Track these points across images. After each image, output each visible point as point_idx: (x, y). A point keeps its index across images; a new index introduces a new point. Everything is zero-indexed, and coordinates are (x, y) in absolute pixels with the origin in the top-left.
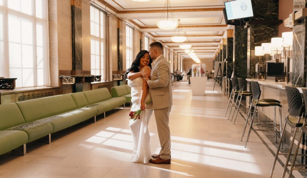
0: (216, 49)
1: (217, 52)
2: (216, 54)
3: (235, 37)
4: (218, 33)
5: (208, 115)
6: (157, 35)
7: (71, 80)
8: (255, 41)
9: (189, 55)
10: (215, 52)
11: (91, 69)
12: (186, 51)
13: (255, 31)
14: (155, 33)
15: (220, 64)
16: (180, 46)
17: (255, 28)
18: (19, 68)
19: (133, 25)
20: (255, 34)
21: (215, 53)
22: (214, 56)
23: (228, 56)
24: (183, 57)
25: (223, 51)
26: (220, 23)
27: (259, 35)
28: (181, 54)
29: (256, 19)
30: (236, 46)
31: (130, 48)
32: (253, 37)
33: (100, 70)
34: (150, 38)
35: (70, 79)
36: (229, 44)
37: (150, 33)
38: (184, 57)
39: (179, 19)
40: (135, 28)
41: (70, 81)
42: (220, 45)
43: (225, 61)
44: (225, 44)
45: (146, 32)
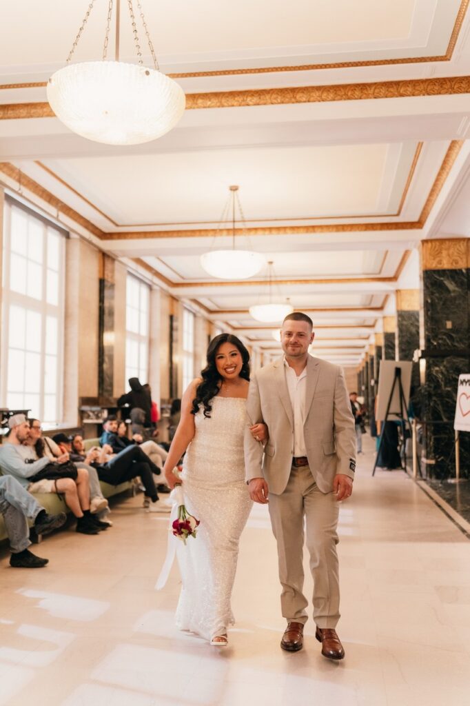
4: (370, 304)
10: (364, 347)
14: (209, 300)
15: (398, 371)
19: (148, 275)
21: (363, 351)
22: (360, 361)
23: (428, 340)
31: (138, 337)
33: (43, 394)
34: (198, 315)
36: (432, 293)
37: (195, 301)
40: (155, 284)
42: (384, 317)
43: (415, 359)
44: (406, 307)
45: (185, 296)
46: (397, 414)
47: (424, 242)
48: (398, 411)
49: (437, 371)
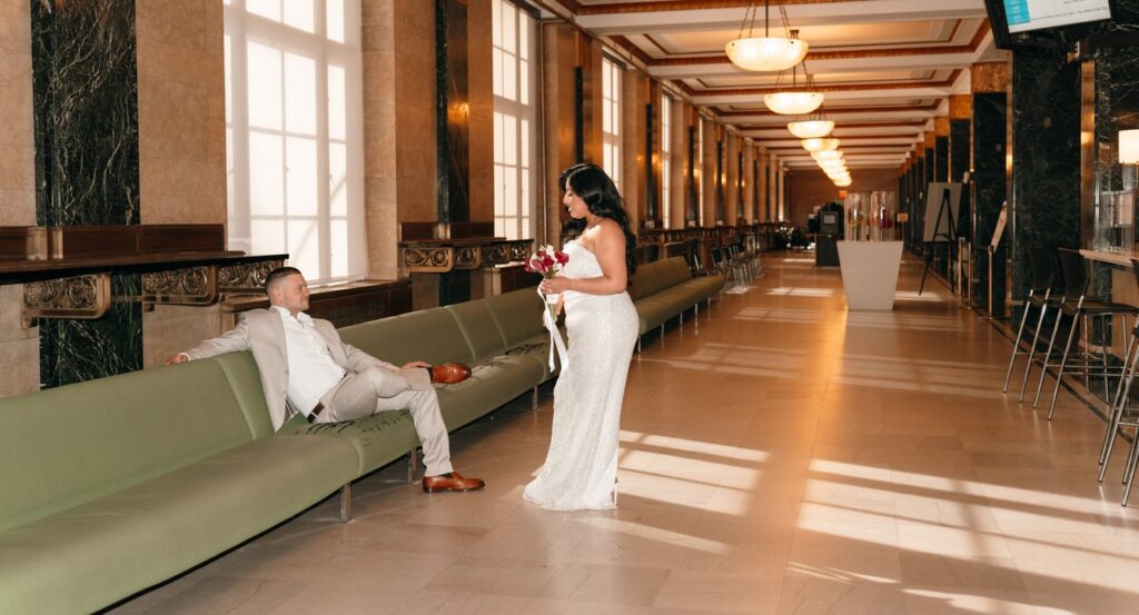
0: (915, 135)
1: (918, 144)
2: (913, 153)
3: (1015, 90)
4: (932, 77)
5: (938, 384)
6: (702, 88)
7: (440, 257)
8: (1112, 108)
9: (814, 156)
10: (909, 145)
11: (494, 217)
12: (809, 145)
13: (1112, 73)
14: (698, 80)
15: (947, 193)
16: (789, 126)
17: (1112, 62)
18: (276, 218)
19: (625, 53)
20: (1113, 83)
22: (904, 161)
24: (785, 166)
25: (950, 140)
26: (947, 39)
27: (1128, 88)
28: (779, 156)
29: (1119, 27)
30: (1018, 127)
32: (1106, 95)
33: (520, 217)
35: (437, 253)
36: (984, 116)
37: (678, 83)
38: (790, 164)
39: (794, 28)
40: (631, 63)
41: (437, 262)
42: (936, 118)
43: (965, 181)
44: (960, 115)
45: (666, 77)
46: (945, 235)
47: (975, 65)
48: (946, 232)
49: (985, 194)
